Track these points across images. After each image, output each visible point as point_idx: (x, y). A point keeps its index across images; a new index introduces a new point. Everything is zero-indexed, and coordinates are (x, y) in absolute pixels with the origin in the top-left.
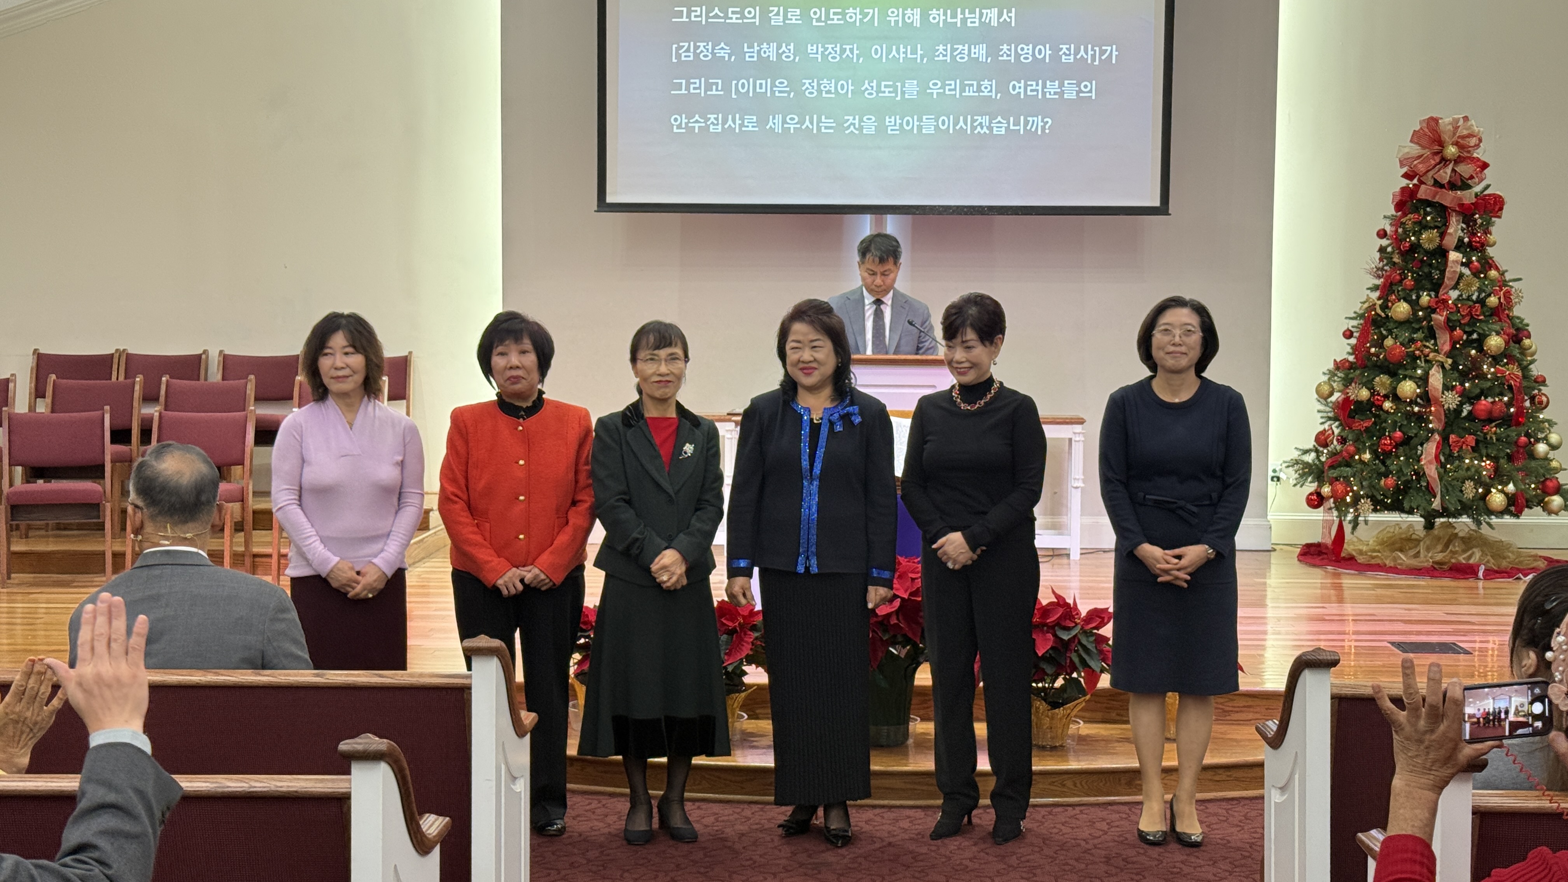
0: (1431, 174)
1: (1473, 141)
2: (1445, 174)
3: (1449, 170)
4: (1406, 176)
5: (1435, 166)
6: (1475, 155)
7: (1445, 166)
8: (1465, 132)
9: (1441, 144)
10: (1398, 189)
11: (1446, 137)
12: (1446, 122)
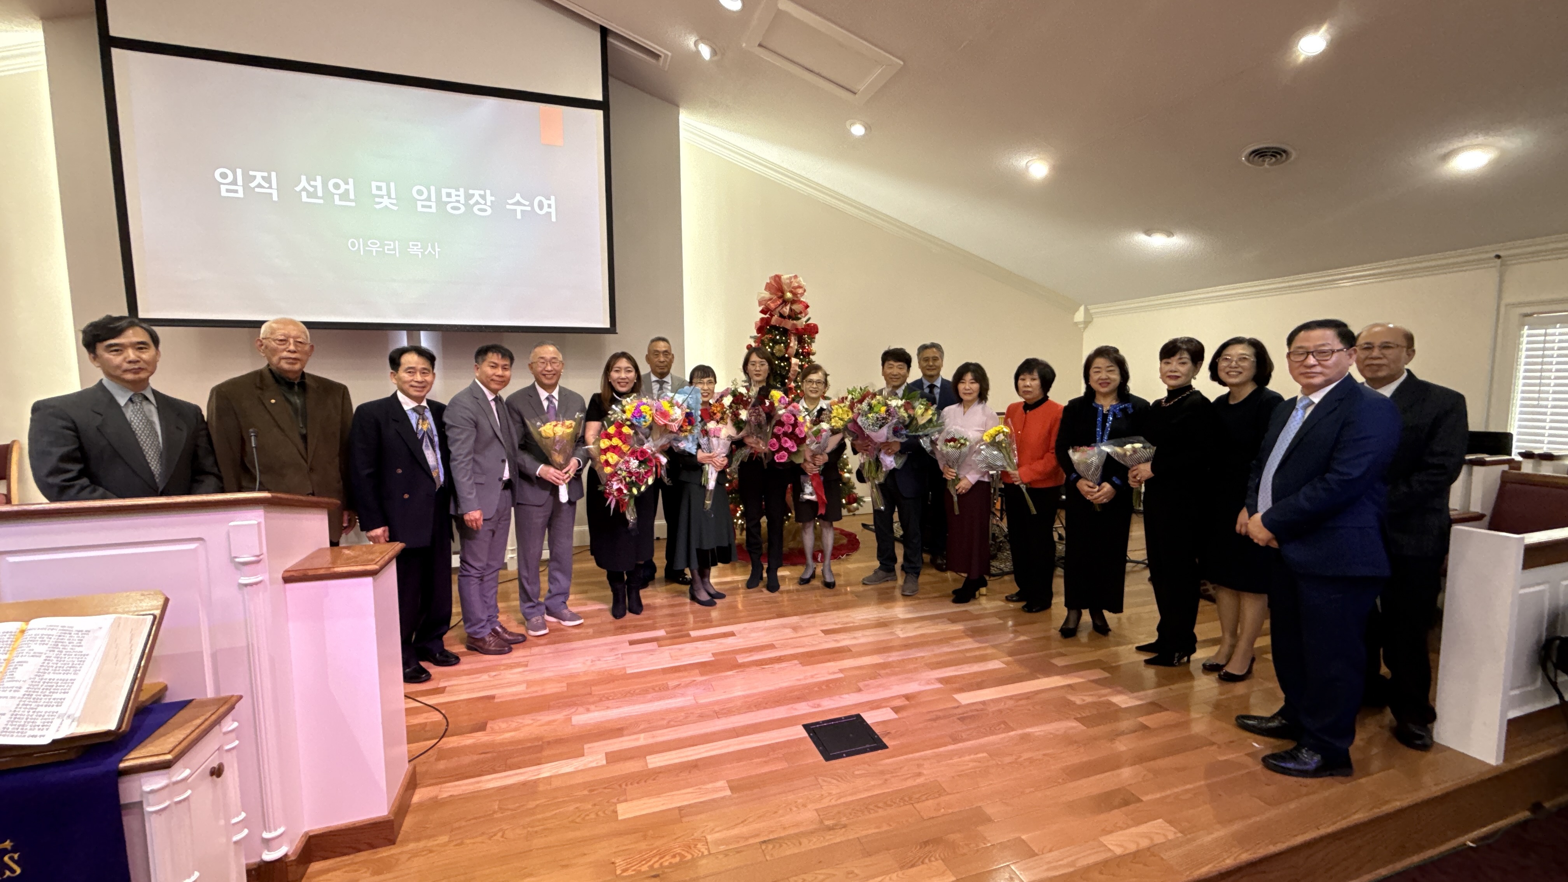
0: (778, 310)
1: (800, 291)
2: (786, 310)
3: (788, 307)
4: (762, 312)
5: (780, 305)
6: (802, 299)
7: (786, 305)
8: (796, 285)
9: (783, 293)
10: (758, 320)
11: (785, 287)
12: (785, 277)
